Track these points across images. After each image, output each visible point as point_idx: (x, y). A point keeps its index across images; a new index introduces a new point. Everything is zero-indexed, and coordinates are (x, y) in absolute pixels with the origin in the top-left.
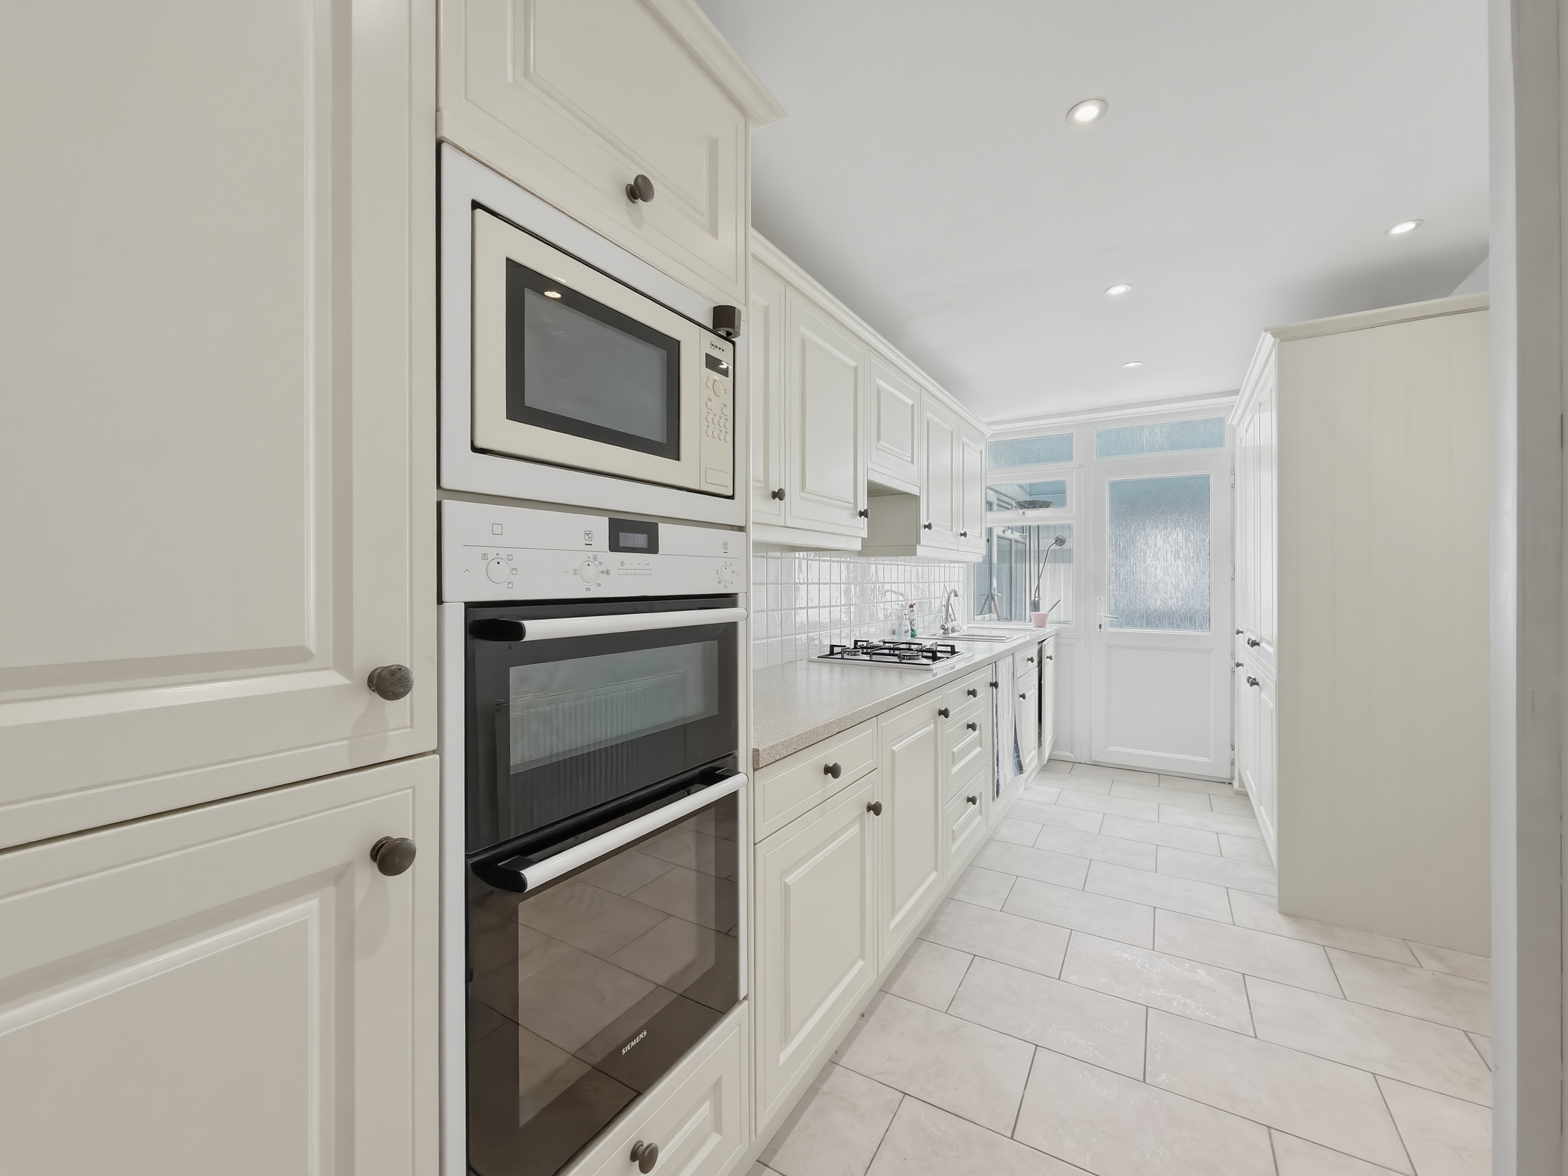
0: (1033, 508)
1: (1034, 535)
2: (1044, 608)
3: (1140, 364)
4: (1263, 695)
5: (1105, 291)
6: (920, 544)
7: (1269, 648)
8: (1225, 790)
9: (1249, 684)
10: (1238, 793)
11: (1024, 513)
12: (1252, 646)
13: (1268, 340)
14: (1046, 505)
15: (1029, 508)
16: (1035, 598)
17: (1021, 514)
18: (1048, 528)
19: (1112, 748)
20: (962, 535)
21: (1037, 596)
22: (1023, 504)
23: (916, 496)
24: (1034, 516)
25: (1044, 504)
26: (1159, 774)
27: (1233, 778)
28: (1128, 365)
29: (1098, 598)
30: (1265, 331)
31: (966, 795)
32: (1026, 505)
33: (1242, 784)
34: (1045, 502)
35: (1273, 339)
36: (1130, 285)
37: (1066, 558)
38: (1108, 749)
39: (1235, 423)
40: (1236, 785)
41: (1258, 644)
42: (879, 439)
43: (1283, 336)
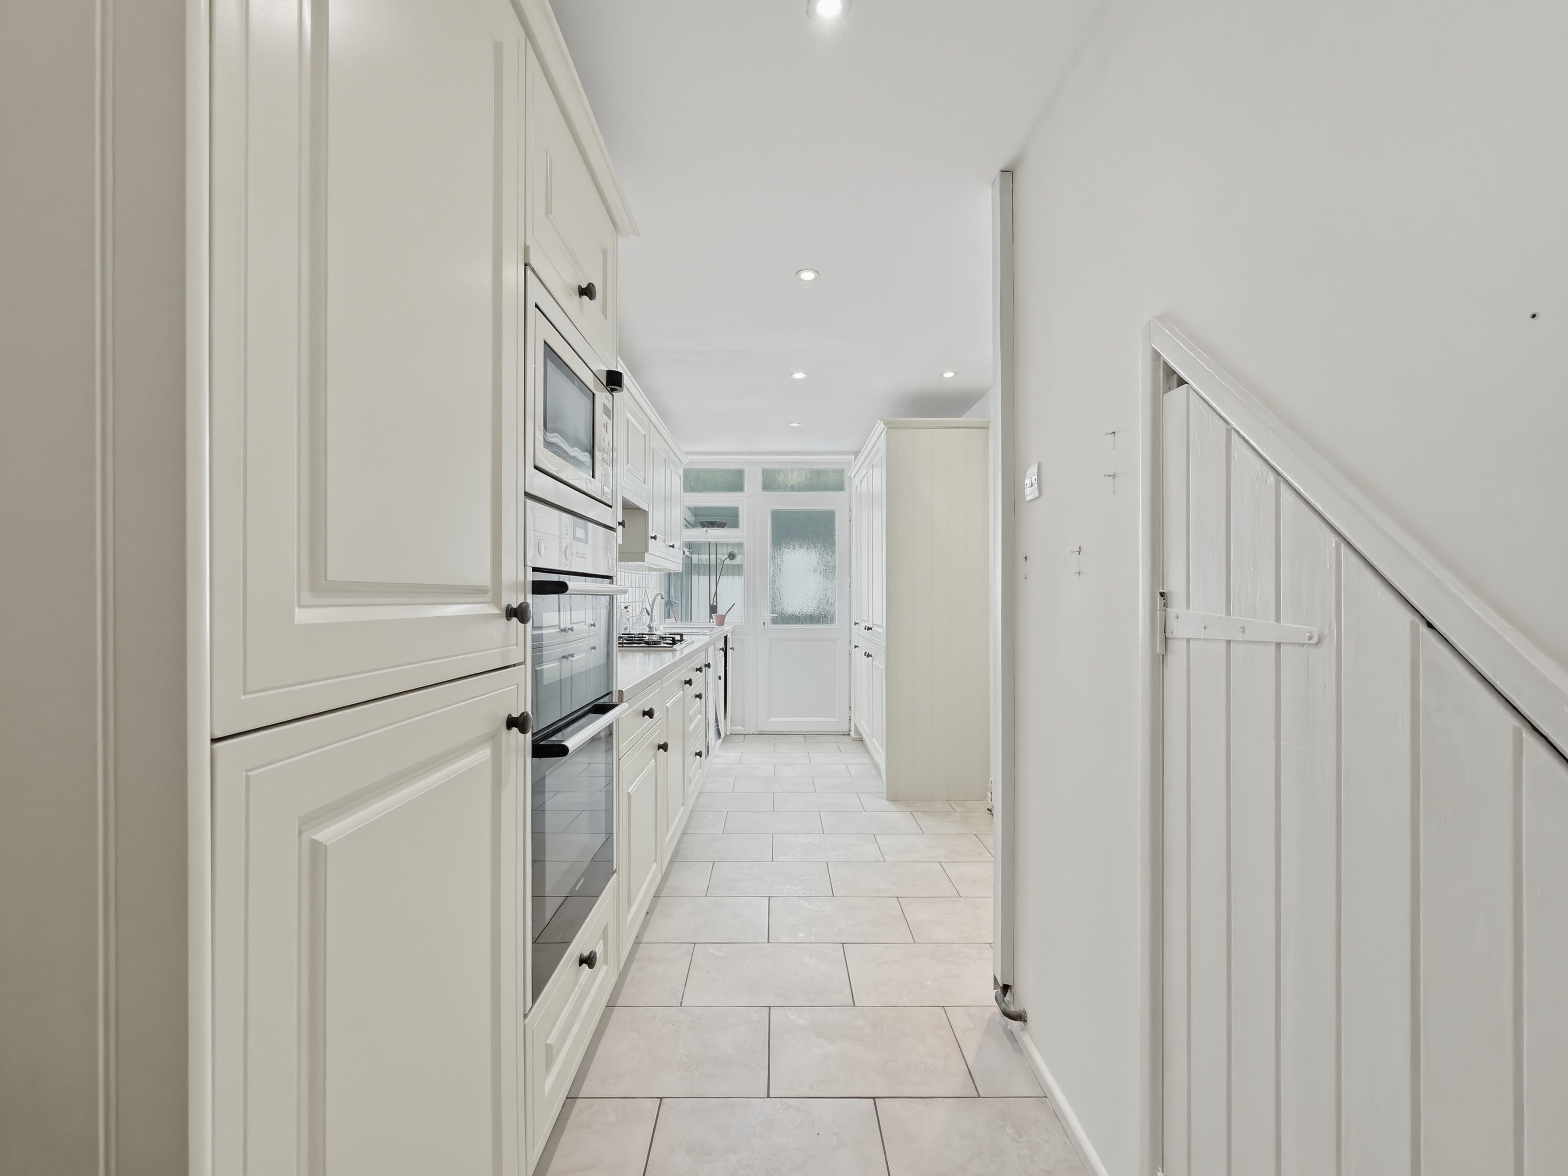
0: (711, 527)
1: (713, 550)
2: (721, 611)
3: (800, 425)
4: (874, 662)
5: (791, 375)
6: (648, 551)
7: (880, 630)
8: (846, 738)
9: (866, 657)
10: (854, 740)
11: (706, 531)
12: (868, 630)
13: (881, 426)
14: (722, 525)
15: (709, 527)
16: (713, 602)
17: (704, 532)
18: (723, 544)
19: (773, 719)
20: (670, 546)
21: (715, 601)
22: (705, 523)
23: (645, 511)
24: (714, 535)
25: (720, 525)
26: (804, 735)
27: (850, 731)
28: (792, 425)
29: (763, 601)
30: (880, 421)
31: (694, 752)
32: (706, 524)
33: (857, 731)
34: (722, 523)
35: (884, 426)
36: (807, 374)
37: (737, 570)
38: (770, 720)
39: (852, 475)
40: (852, 734)
41: (871, 629)
42: (627, 463)
43: (890, 426)
